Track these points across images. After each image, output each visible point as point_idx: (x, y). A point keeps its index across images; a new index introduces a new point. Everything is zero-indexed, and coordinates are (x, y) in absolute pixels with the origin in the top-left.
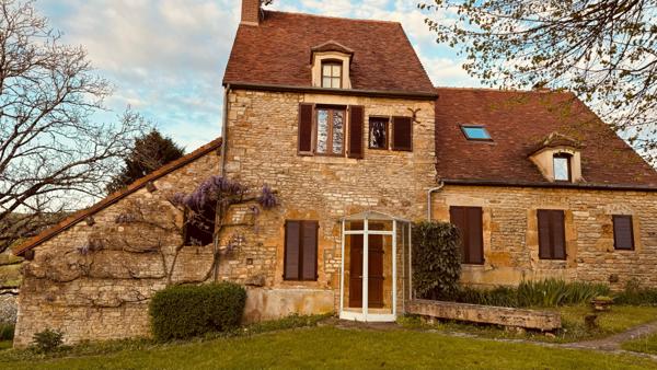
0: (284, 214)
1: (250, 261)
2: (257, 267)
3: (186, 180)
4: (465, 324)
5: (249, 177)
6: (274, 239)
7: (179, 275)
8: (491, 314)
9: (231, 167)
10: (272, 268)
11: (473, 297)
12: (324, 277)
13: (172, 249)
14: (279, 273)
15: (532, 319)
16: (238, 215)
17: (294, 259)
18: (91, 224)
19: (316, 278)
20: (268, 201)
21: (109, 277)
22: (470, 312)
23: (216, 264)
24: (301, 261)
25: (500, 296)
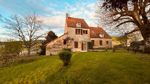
0: (74, 41)
1: (71, 46)
2: (72, 47)
3: (63, 37)
4: (95, 51)
5: (71, 37)
6: (74, 44)
7: (63, 48)
8: (97, 50)
9: (68, 36)
10: (73, 47)
11: (94, 49)
12: (79, 47)
13: (63, 45)
14: (74, 47)
15: (101, 50)
16: (69, 41)
17: (75, 46)
18: (53, 42)
19: (78, 48)
20: (73, 39)
21: (56, 48)
22: (93, 50)
23: (67, 46)
24: (76, 46)
25: (96, 49)
